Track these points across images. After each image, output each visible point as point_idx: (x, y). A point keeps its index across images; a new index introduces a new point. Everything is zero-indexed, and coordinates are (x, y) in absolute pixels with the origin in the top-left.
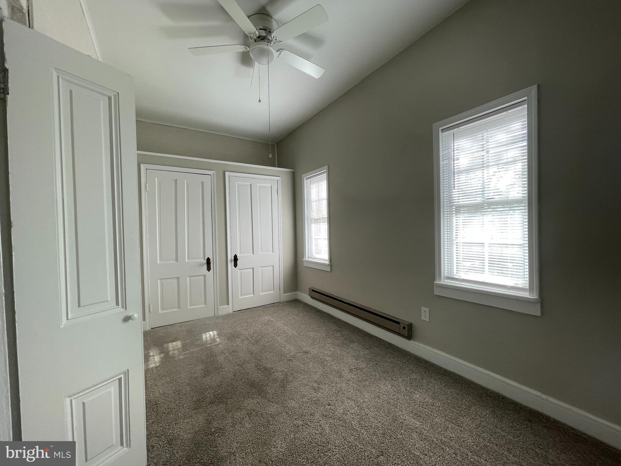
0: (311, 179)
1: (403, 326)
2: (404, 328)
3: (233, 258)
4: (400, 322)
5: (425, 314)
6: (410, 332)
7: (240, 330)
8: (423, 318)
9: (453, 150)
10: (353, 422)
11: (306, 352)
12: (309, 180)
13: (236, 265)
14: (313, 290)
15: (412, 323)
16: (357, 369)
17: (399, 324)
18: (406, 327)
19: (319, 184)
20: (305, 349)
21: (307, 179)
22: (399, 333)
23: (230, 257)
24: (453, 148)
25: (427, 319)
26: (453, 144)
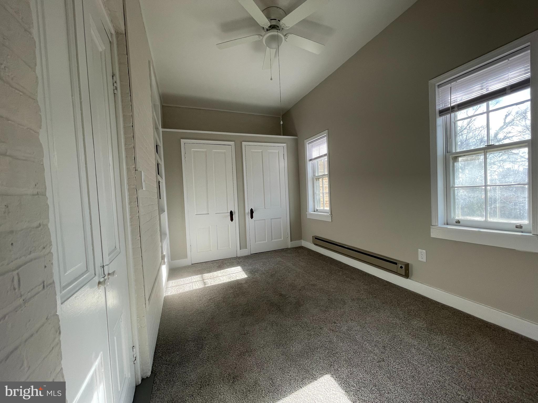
0: (313, 143)
1: (400, 266)
2: (401, 267)
3: (250, 211)
4: (397, 262)
5: (422, 255)
6: (407, 271)
7: (258, 267)
8: (420, 259)
9: (450, 103)
10: (356, 336)
11: (313, 285)
12: (311, 144)
13: (252, 217)
14: (316, 238)
15: (409, 263)
16: (358, 299)
17: (397, 265)
18: (403, 266)
19: (320, 147)
20: (312, 283)
21: (308, 144)
22: (397, 273)
23: (248, 211)
24: (450, 101)
25: (424, 260)
26: (450, 98)
